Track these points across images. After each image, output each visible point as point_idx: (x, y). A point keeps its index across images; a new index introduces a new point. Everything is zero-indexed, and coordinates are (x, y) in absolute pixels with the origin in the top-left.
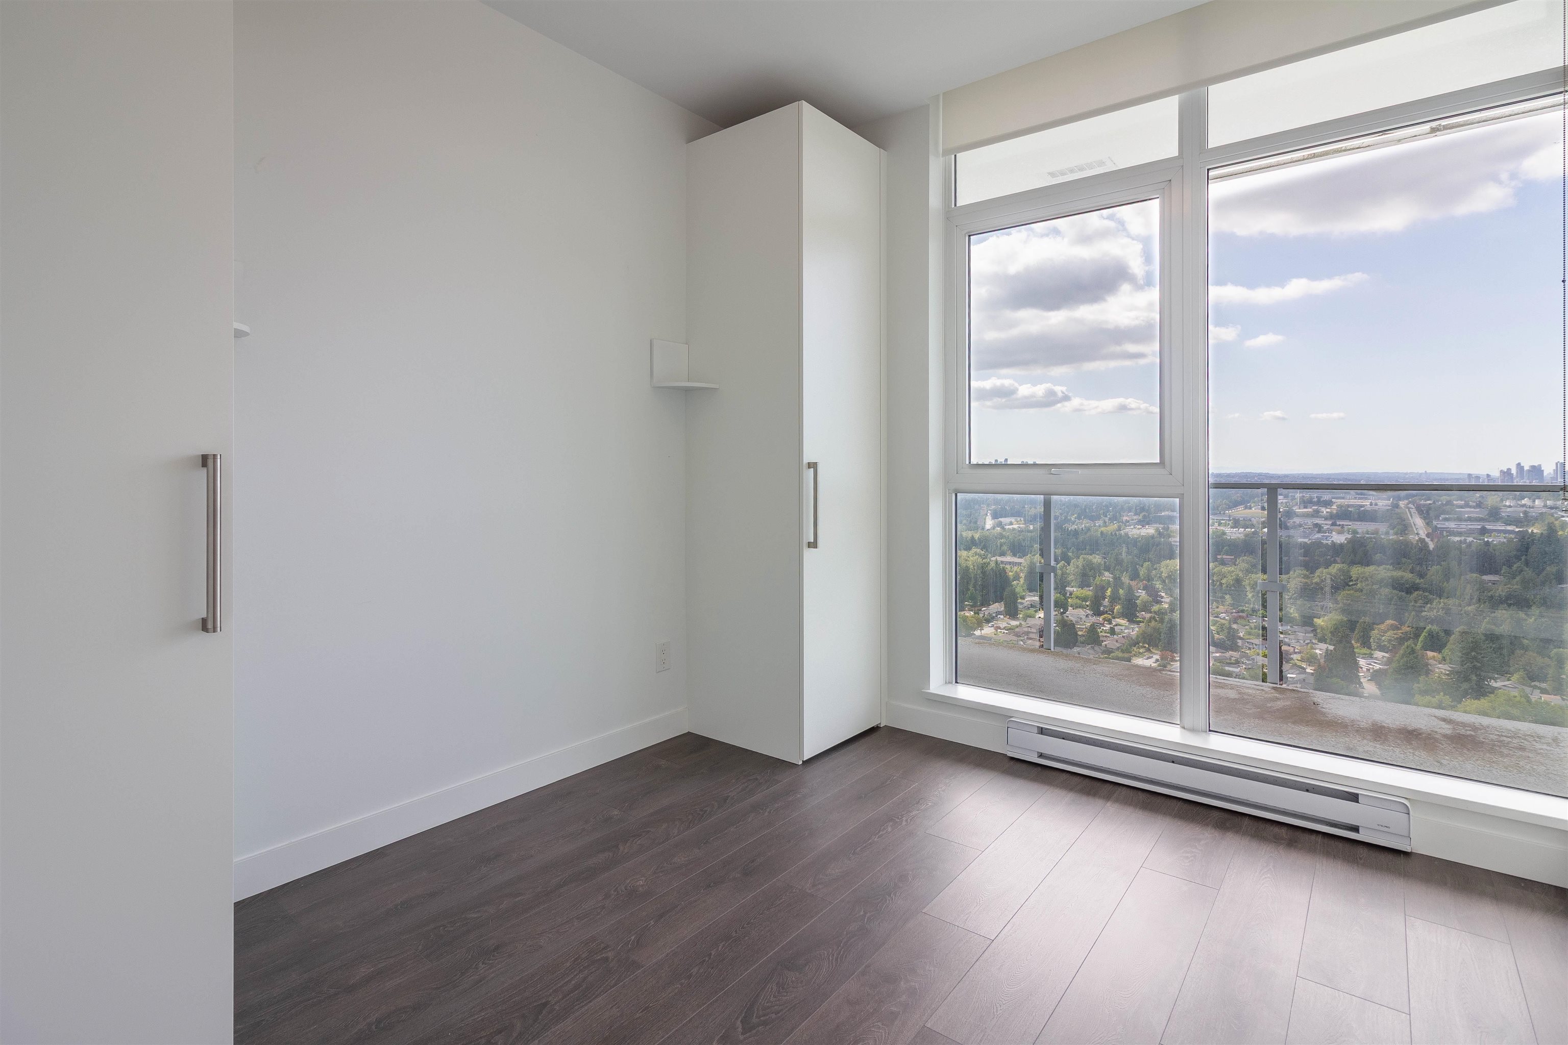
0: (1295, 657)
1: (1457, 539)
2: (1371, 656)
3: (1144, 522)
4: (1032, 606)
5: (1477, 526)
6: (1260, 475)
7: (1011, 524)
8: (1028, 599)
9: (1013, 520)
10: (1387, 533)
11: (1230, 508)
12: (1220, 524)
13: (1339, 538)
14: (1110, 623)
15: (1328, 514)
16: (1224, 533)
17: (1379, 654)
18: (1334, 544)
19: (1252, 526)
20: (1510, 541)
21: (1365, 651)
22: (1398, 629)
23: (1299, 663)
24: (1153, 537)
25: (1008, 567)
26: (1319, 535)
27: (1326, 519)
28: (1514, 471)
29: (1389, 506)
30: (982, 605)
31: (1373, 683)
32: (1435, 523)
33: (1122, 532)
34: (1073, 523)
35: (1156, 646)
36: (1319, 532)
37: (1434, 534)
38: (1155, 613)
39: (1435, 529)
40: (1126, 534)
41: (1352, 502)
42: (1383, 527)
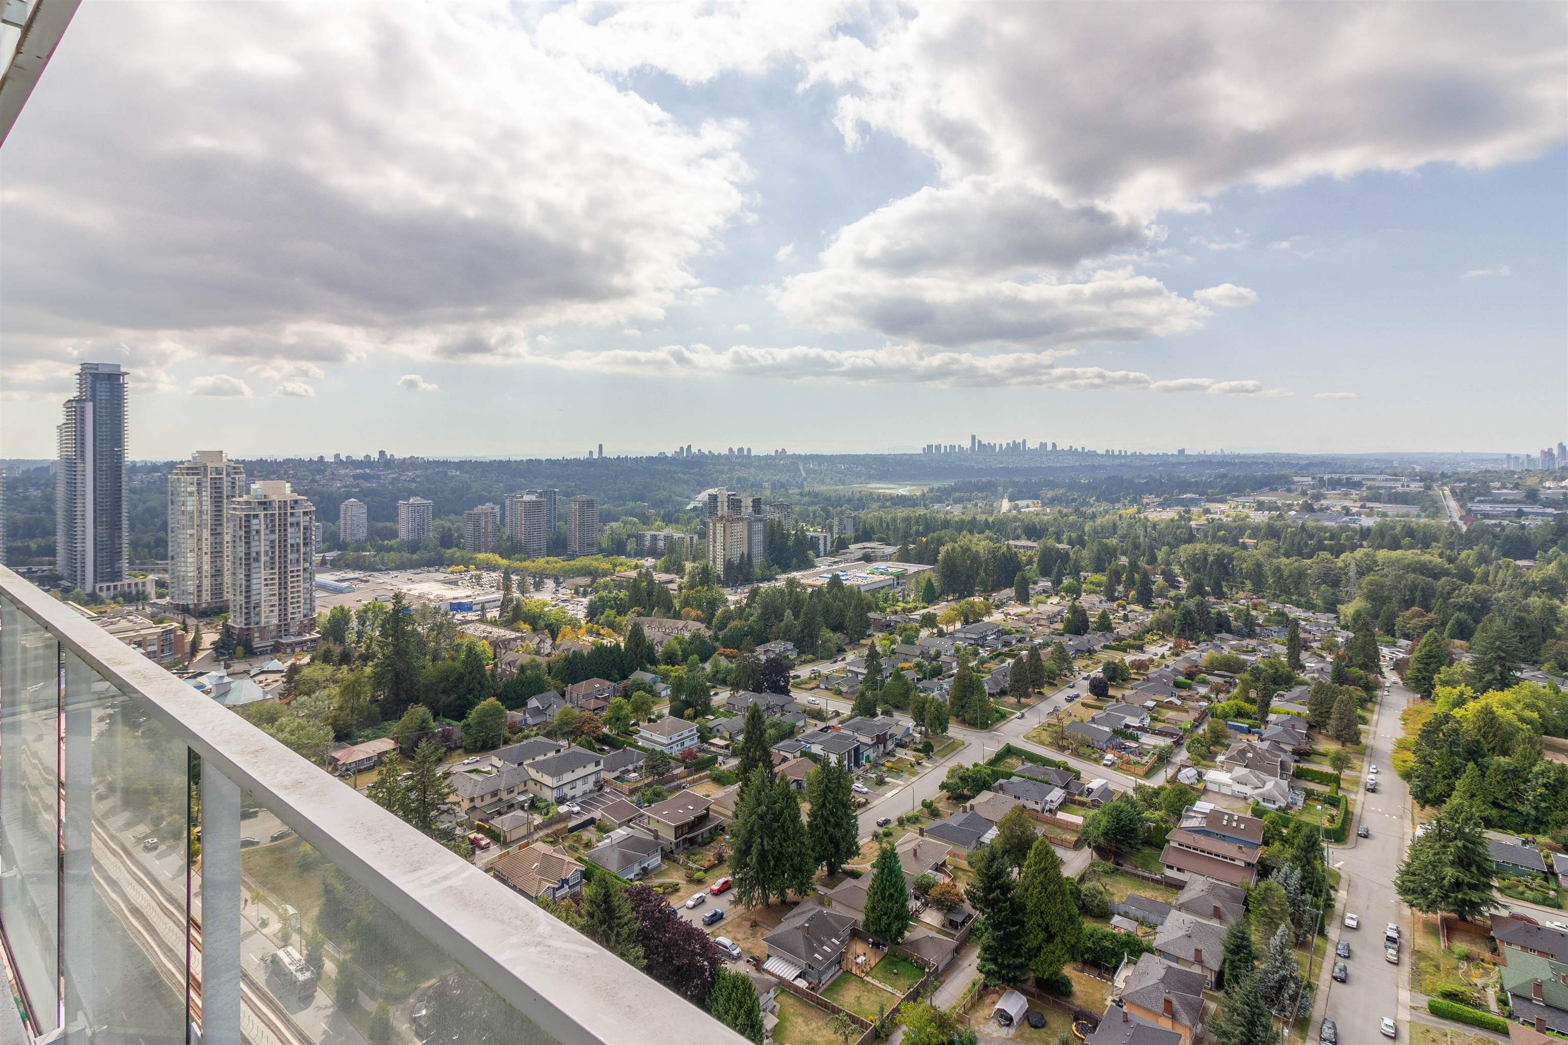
0: (1315, 645)
1: (1493, 522)
2: (1394, 645)
3: (1163, 505)
4: (1044, 591)
5: (1514, 508)
6: (1288, 455)
7: (1028, 506)
8: (1041, 584)
9: (1030, 502)
10: (1418, 517)
11: (1255, 490)
12: (1244, 507)
13: (1367, 522)
14: (1125, 609)
15: (1357, 496)
16: (1247, 517)
17: (1403, 642)
18: (1362, 528)
19: (1277, 508)
20: (1547, 524)
21: (1389, 638)
22: (1423, 616)
23: (1319, 652)
24: (1172, 520)
25: (1022, 551)
26: (1346, 519)
27: (1355, 501)
28: (1556, 452)
29: (1422, 488)
30: (993, 590)
31: (1395, 672)
32: (1469, 505)
33: (1142, 516)
34: (1092, 506)
35: (1170, 633)
36: (1347, 514)
37: (1468, 515)
38: (1171, 599)
39: (1469, 511)
40: (1146, 518)
41: (1383, 484)
42: (1414, 510)
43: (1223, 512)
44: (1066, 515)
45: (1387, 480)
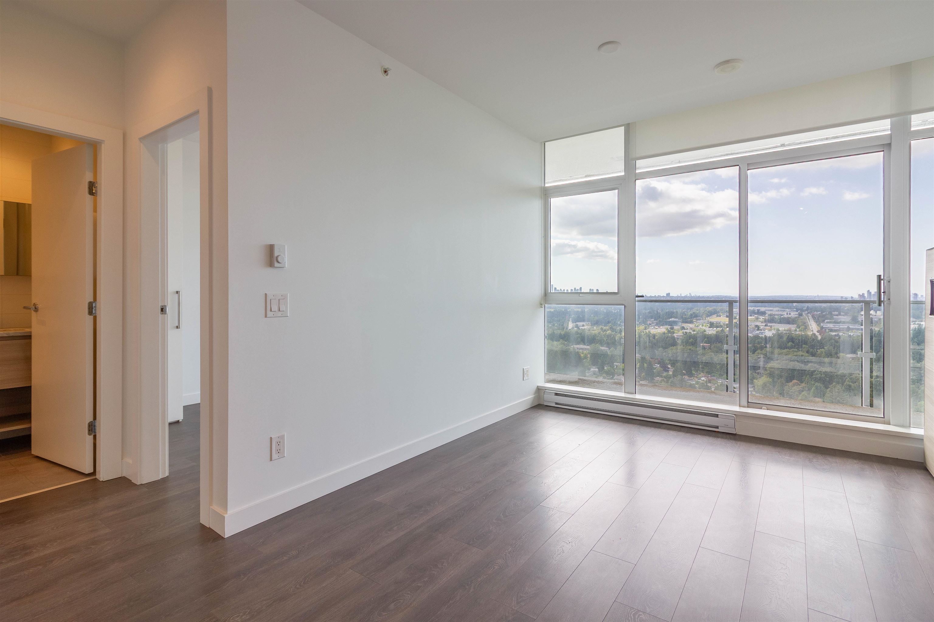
1: (834, 333)
3: (659, 324)
4: (594, 374)
5: (845, 326)
7: (583, 326)
8: (592, 370)
9: (584, 323)
10: (796, 330)
11: (708, 316)
12: (703, 325)
13: (769, 334)
15: (763, 319)
16: (705, 331)
18: (766, 337)
19: (721, 326)
22: (799, 385)
24: (664, 333)
25: (581, 351)
26: (758, 332)
27: (762, 322)
28: (866, 295)
29: (797, 315)
32: (822, 324)
33: (647, 331)
36: (758, 330)
37: (821, 331)
38: (665, 377)
39: (822, 328)
40: (649, 332)
41: (777, 313)
42: (793, 327)
43: (691, 329)
44: (605, 331)
45: (778, 311)
